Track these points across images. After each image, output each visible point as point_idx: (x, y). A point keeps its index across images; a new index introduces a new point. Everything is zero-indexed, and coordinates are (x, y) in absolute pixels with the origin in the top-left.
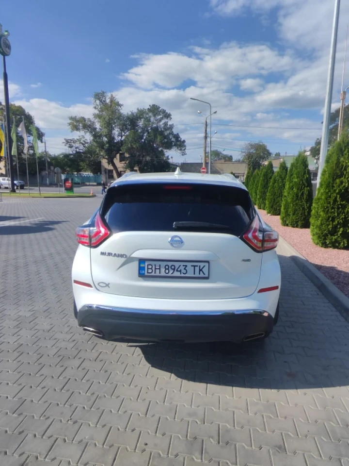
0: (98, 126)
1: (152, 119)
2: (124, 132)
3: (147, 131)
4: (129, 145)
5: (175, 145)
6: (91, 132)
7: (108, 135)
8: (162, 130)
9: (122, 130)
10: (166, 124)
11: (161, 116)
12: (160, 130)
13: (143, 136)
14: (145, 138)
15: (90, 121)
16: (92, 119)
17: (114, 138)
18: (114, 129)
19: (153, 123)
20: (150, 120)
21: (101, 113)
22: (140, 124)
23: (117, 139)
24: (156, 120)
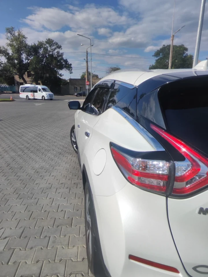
0: (10, 52)
1: (49, 49)
2: (29, 57)
3: (46, 56)
4: (34, 66)
5: (65, 67)
6: (5, 56)
7: (18, 58)
8: (56, 56)
9: (28, 55)
10: (58, 52)
11: (55, 47)
12: (54, 56)
13: (43, 60)
15: (4, 48)
16: (6, 47)
17: (23, 61)
18: (22, 55)
19: (50, 51)
20: (47, 49)
21: (12, 43)
22: (41, 51)
23: (25, 62)
24: (52, 50)
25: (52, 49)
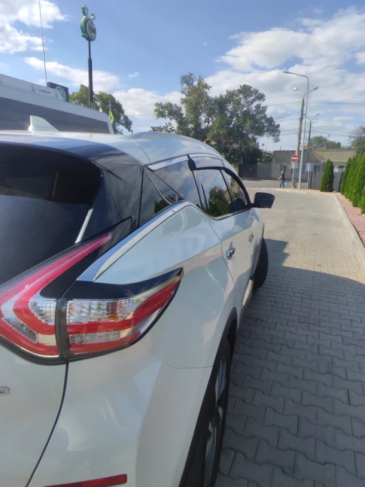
0: (184, 111)
1: (243, 102)
2: (211, 117)
3: (237, 116)
4: (215, 132)
5: (267, 131)
6: (177, 119)
7: (193, 121)
8: (254, 113)
9: (209, 115)
10: (258, 107)
11: (253, 98)
12: (251, 113)
13: (232, 121)
14: (233, 123)
15: (177, 107)
16: (179, 104)
17: (200, 124)
18: (201, 115)
19: (244, 106)
20: (240, 102)
21: (188, 98)
22: (230, 107)
23: (204, 126)
24: (247, 103)
25: (249, 102)
